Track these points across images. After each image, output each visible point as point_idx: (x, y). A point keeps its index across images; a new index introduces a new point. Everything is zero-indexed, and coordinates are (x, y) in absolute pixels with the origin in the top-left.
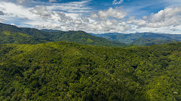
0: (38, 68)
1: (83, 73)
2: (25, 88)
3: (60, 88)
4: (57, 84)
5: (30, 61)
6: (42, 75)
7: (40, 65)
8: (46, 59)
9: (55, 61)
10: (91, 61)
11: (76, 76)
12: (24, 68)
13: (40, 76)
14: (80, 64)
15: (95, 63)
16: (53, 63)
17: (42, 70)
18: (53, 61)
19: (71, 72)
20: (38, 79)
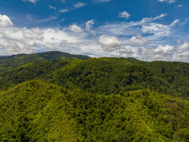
0: (90, 73)
1: (135, 79)
2: (77, 87)
3: (110, 89)
4: (108, 87)
5: (83, 68)
6: (94, 79)
7: (92, 71)
8: (97, 67)
9: (105, 69)
10: (144, 69)
11: (128, 80)
12: (77, 73)
13: (91, 79)
14: (132, 71)
15: (149, 72)
16: (104, 71)
17: (93, 75)
18: (103, 69)
19: (122, 77)
20: (89, 81)
